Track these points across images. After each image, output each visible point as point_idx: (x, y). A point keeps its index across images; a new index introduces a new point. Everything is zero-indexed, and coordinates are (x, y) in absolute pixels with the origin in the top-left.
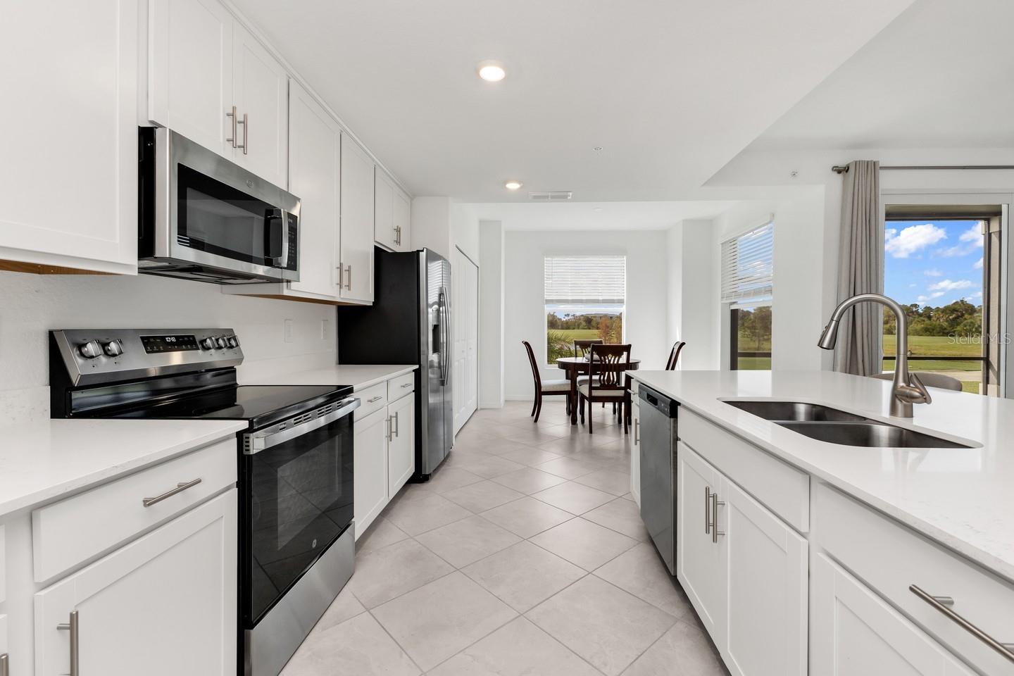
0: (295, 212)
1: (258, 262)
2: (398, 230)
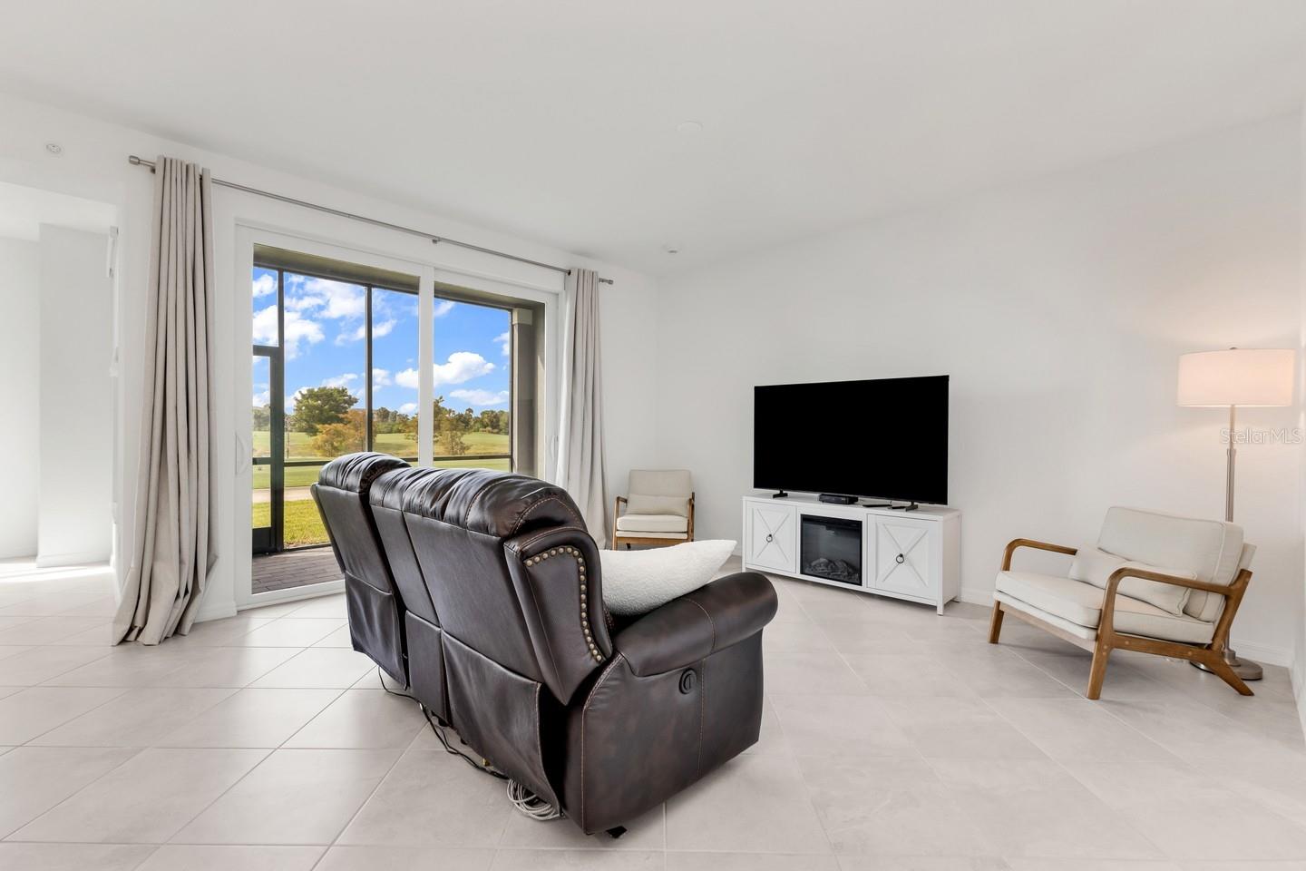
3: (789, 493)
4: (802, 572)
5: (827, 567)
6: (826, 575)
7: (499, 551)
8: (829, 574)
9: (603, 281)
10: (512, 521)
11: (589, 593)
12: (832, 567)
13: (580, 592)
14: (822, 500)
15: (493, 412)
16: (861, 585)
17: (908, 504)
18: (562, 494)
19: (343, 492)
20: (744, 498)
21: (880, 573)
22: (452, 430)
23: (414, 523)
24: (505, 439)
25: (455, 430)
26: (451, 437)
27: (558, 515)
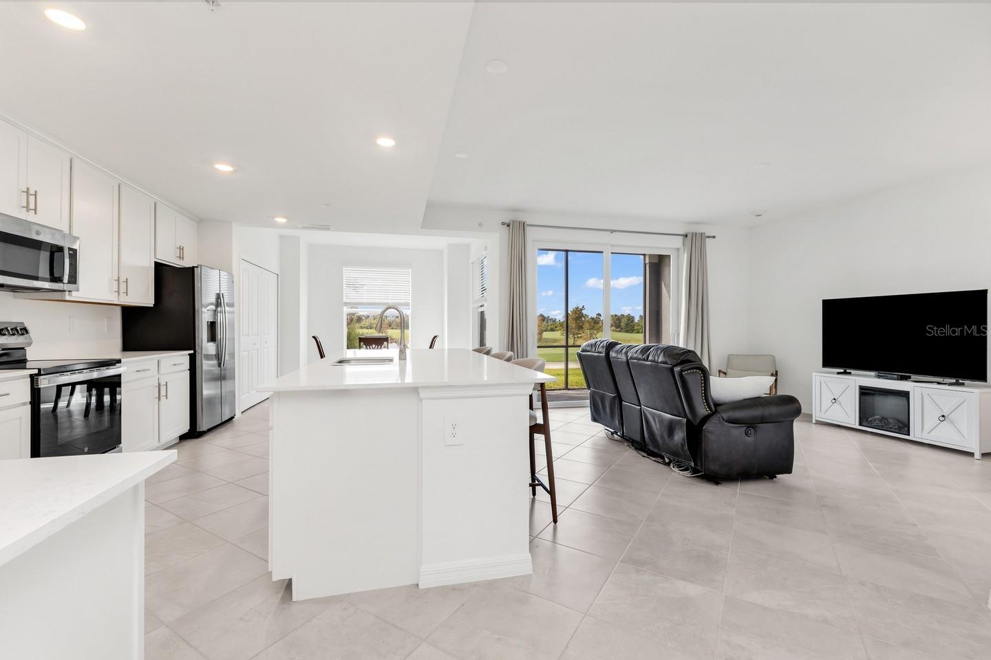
0: (76, 247)
1: (44, 280)
2: (181, 249)
3: (853, 372)
4: (861, 424)
5: (881, 422)
6: (880, 427)
7: (672, 370)
8: (882, 427)
9: (709, 237)
10: (675, 362)
11: (705, 393)
12: (885, 422)
13: (702, 387)
14: (879, 377)
15: (616, 316)
16: (909, 435)
17: (954, 381)
18: (694, 352)
19: (597, 354)
20: (813, 373)
21: (925, 428)
22: (590, 329)
23: (633, 363)
24: (641, 336)
25: (592, 329)
26: (590, 334)
27: (693, 359)
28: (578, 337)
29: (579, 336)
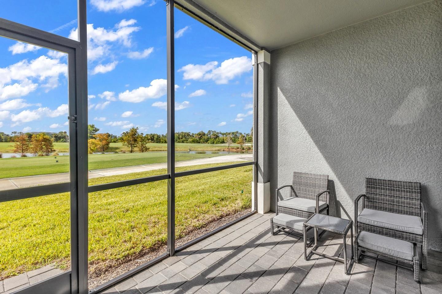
28: (134, 147)
29: (135, 145)
